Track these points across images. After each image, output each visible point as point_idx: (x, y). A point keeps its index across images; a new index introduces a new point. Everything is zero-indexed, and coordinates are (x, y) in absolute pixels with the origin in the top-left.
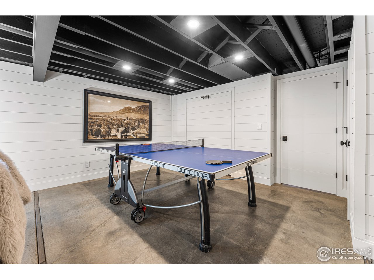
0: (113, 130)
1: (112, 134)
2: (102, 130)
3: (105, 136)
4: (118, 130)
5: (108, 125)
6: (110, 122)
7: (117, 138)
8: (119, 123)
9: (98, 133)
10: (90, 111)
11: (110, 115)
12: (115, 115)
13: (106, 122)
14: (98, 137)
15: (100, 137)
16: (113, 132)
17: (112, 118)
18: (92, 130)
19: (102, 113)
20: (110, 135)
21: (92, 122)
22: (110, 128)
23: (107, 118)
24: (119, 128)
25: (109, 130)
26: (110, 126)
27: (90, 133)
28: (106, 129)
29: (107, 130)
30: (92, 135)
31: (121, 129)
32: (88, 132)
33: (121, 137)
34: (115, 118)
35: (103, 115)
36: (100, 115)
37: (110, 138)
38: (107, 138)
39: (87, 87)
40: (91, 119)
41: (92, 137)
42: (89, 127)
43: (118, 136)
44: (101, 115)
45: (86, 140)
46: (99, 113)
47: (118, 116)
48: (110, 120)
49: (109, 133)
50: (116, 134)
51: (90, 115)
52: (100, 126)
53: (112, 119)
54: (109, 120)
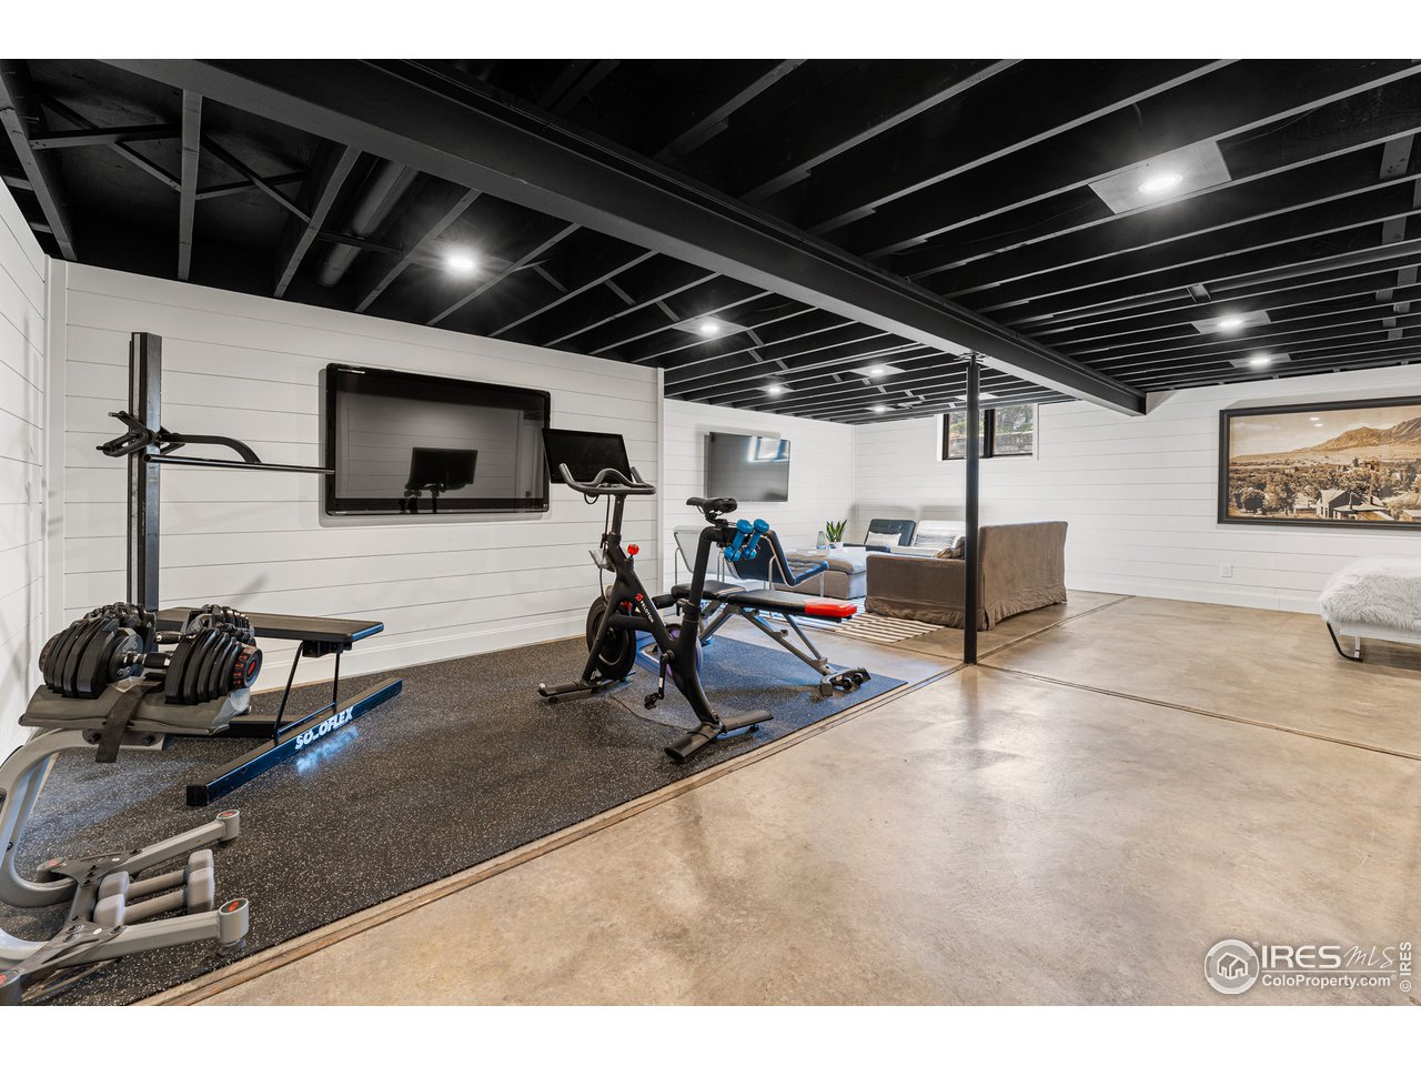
0: (1300, 495)
1: (1296, 507)
2: (1267, 496)
3: (1276, 510)
4: (1319, 496)
5: (1286, 484)
6: (1292, 476)
7: (1314, 517)
8: (1325, 477)
9: (1254, 503)
10: (1234, 454)
11: (1291, 459)
12: (1310, 456)
13: (1277, 477)
14: (1255, 512)
15: (1259, 512)
16: (1302, 501)
17: (1299, 465)
18: (1238, 496)
19: (1266, 456)
20: (1292, 510)
21: (1239, 479)
22: (1290, 492)
23: (1280, 466)
24: (1322, 491)
25: (1289, 497)
26: (1292, 486)
27: (1233, 502)
28: (1278, 494)
29: (1281, 495)
30: (1240, 507)
31: (1330, 494)
32: (1228, 500)
33: (1331, 515)
34: (1308, 464)
35: (1271, 460)
36: (1260, 461)
37: (1291, 516)
38: (1281, 514)
39: (1226, 405)
40: (1236, 471)
41: (1241, 513)
42: (1230, 489)
43: (1319, 512)
44: (1266, 461)
45: (1224, 517)
46: (1259, 456)
47: (1321, 459)
48: (1293, 471)
49: (1286, 503)
50: (1312, 506)
51: (1235, 464)
52: (1261, 486)
53: (1297, 469)
54: (1287, 471)
